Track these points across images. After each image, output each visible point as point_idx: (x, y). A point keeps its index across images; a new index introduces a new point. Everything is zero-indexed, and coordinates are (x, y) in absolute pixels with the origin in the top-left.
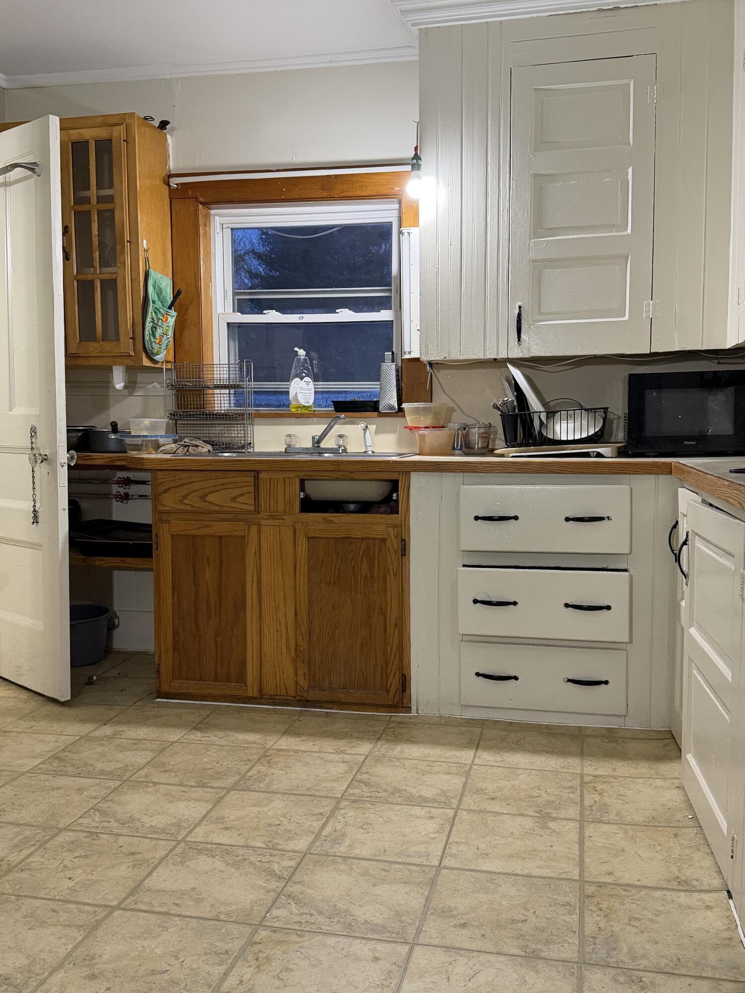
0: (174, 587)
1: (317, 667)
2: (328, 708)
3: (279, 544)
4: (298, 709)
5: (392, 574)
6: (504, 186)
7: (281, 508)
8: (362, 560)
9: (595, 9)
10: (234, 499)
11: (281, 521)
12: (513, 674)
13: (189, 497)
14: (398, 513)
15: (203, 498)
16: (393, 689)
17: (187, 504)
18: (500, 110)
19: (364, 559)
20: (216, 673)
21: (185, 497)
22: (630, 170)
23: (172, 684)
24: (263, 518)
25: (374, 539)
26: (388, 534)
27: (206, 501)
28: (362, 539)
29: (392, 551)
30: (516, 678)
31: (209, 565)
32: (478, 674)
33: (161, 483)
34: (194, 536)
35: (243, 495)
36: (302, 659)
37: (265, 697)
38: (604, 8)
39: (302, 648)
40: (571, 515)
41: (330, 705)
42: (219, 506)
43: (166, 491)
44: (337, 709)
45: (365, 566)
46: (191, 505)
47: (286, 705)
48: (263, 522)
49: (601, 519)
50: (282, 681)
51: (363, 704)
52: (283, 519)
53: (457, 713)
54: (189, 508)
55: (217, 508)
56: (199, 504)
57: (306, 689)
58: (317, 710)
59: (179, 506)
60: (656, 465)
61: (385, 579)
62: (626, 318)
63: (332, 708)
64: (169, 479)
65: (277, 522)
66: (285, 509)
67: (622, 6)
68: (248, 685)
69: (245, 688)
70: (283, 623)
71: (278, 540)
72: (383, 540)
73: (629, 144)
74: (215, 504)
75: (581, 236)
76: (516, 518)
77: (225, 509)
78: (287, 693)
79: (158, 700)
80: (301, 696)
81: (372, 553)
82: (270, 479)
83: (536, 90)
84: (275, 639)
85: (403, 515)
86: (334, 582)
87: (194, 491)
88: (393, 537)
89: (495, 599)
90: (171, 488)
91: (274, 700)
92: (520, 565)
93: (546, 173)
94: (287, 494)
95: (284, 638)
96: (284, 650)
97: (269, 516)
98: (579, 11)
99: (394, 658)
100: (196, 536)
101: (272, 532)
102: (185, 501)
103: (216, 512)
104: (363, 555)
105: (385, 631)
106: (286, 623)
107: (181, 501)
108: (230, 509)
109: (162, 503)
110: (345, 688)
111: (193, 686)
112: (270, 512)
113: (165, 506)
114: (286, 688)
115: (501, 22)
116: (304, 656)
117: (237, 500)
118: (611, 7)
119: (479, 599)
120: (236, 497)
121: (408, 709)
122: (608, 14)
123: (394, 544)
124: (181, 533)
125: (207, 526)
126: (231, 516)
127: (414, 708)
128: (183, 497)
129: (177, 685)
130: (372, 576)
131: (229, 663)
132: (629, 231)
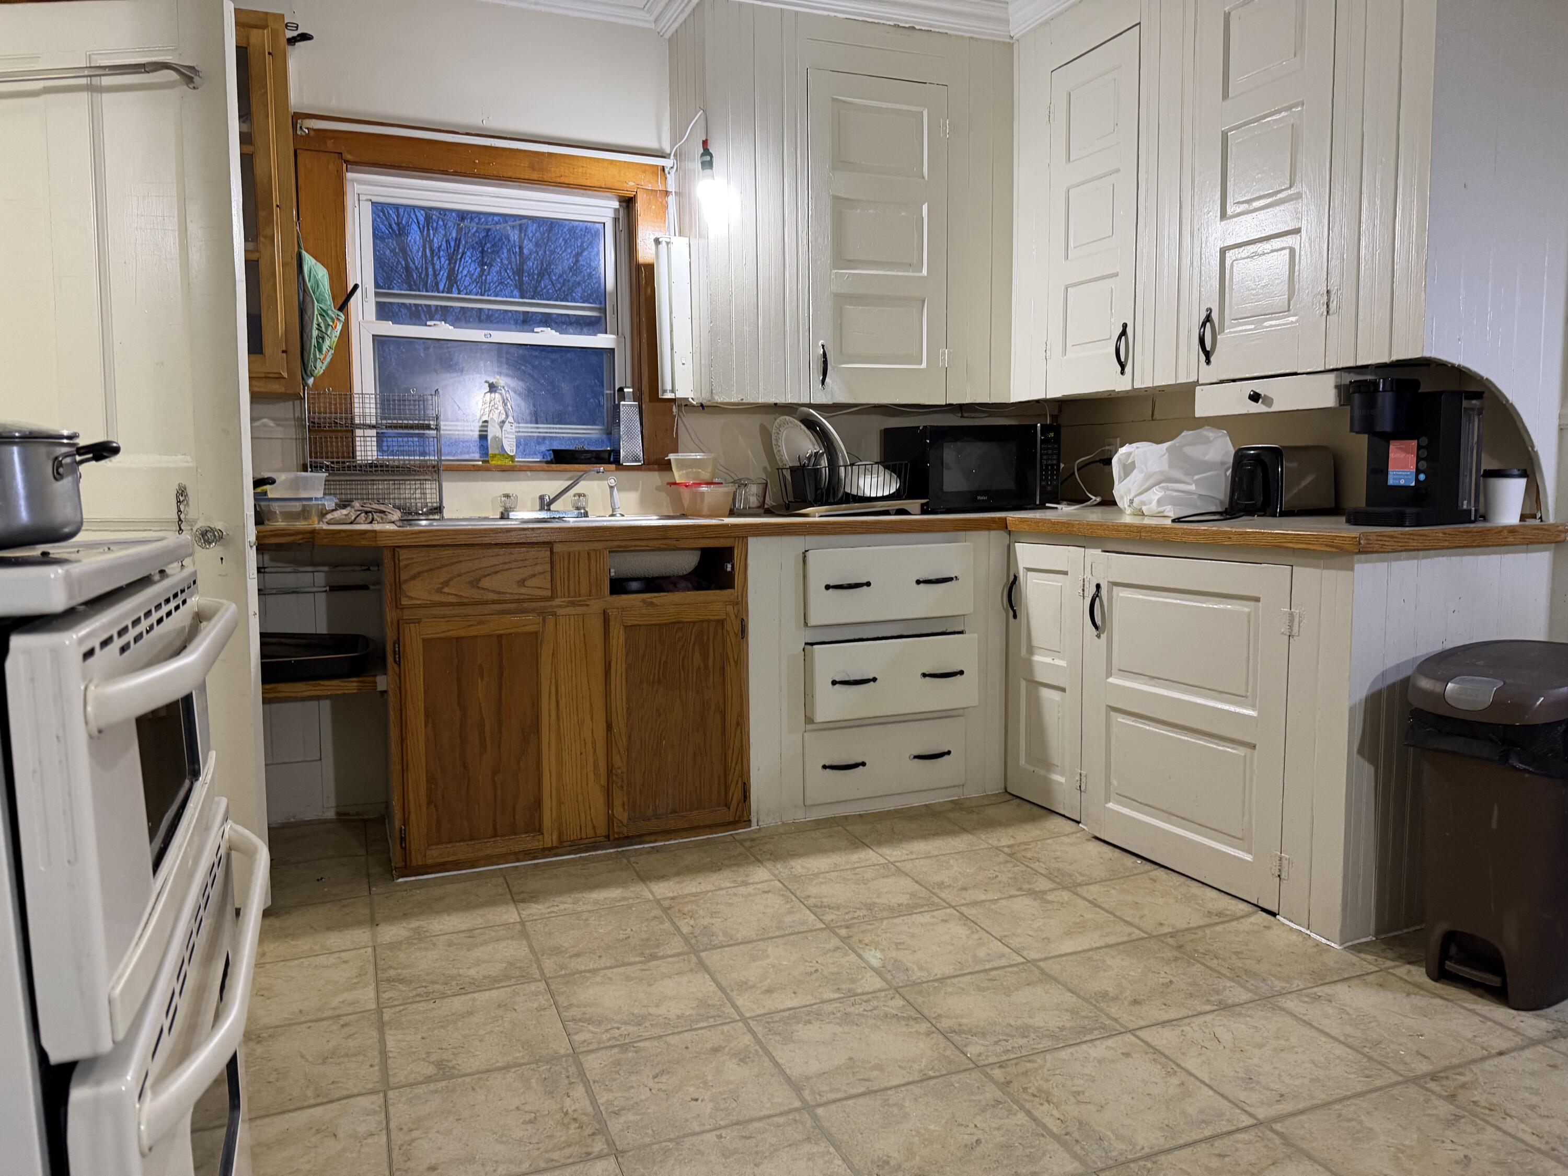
0: (427, 715)
1: (638, 792)
2: (651, 842)
3: (582, 639)
4: (612, 851)
5: (732, 662)
6: (802, 204)
7: (584, 590)
8: (693, 649)
9: (892, 23)
10: (522, 583)
11: (585, 608)
12: (860, 760)
13: (451, 583)
14: (732, 587)
15: (475, 583)
16: (734, 803)
17: (448, 594)
18: (796, 114)
19: (697, 648)
20: (495, 827)
21: (446, 583)
22: (925, 207)
23: (429, 853)
24: (560, 606)
25: (709, 621)
26: (727, 614)
27: (479, 588)
28: (694, 623)
29: (732, 634)
30: (863, 764)
31: (482, 677)
32: (825, 767)
33: (406, 566)
34: (458, 639)
35: (534, 576)
36: (619, 785)
37: (565, 844)
38: (901, 25)
39: (620, 771)
40: (922, 577)
41: (653, 838)
42: (499, 593)
43: (414, 577)
44: (661, 841)
45: (697, 655)
46: (456, 595)
47: (596, 848)
48: (560, 611)
49: (949, 579)
50: (589, 817)
51: (698, 827)
52: (587, 605)
53: (801, 816)
54: (452, 599)
55: (496, 597)
56: (469, 593)
57: (625, 822)
58: (636, 847)
59: (438, 598)
60: (993, 520)
61: (723, 669)
62: (924, 365)
63: (655, 841)
64: (420, 560)
65: (579, 610)
66: (590, 591)
67: (917, 27)
68: (545, 831)
69: (540, 837)
70: (589, 742)
71: (582, 633)
72: (721, 622)
73: (923, 177)
74: (494, 591)
75: (881, 272)
76: (868, 584)
77: (508, 597)
78: (595, 833)
79: (401, 880)
80: (619, 833)
81: (705, 638)
82: (569, 553)
83: (834, 100)
84: (579, 765)
85: (740, 589)
86: (659, 680)
87: (459, 575)
88: (733, 617)
89: (853, 678)
90: (423, 572)
91: (577, 846)
92: (865, 637)
93: (845, 196)
94: (593, 573)
95: (591, 761)
96: (591, 776)
97: (569, 602)
98: (876, 21)
99: (736, 764)
100: (462, 638)
101: (572, 624)
102: (446, 590)
103: (494, 602)
104: (694, 644)
105: (724, 732)
106: (594, 743)
107: (439, 591)
108: (517, 597)
109: (409, 594)
110: (674, 811)
111: (462, 850)
112: (569, 597)
113: (411, 598)
114: (594, 827)
115: (796, 13)
116: (623, 781)
117: (526, 583)
118: (907, 25)
119: (837, 680)
120: (524, 580)
121: (748, 822)
122: (905, 31)
123: (733, 625)
124: (443, 635)
125: (482, 623)
126: (514, 606)
127: (754, 820)
128: (442, 583)
129: (435, 854)
130: (706, 667)
131: (514, 808)
132: (925, 272)
